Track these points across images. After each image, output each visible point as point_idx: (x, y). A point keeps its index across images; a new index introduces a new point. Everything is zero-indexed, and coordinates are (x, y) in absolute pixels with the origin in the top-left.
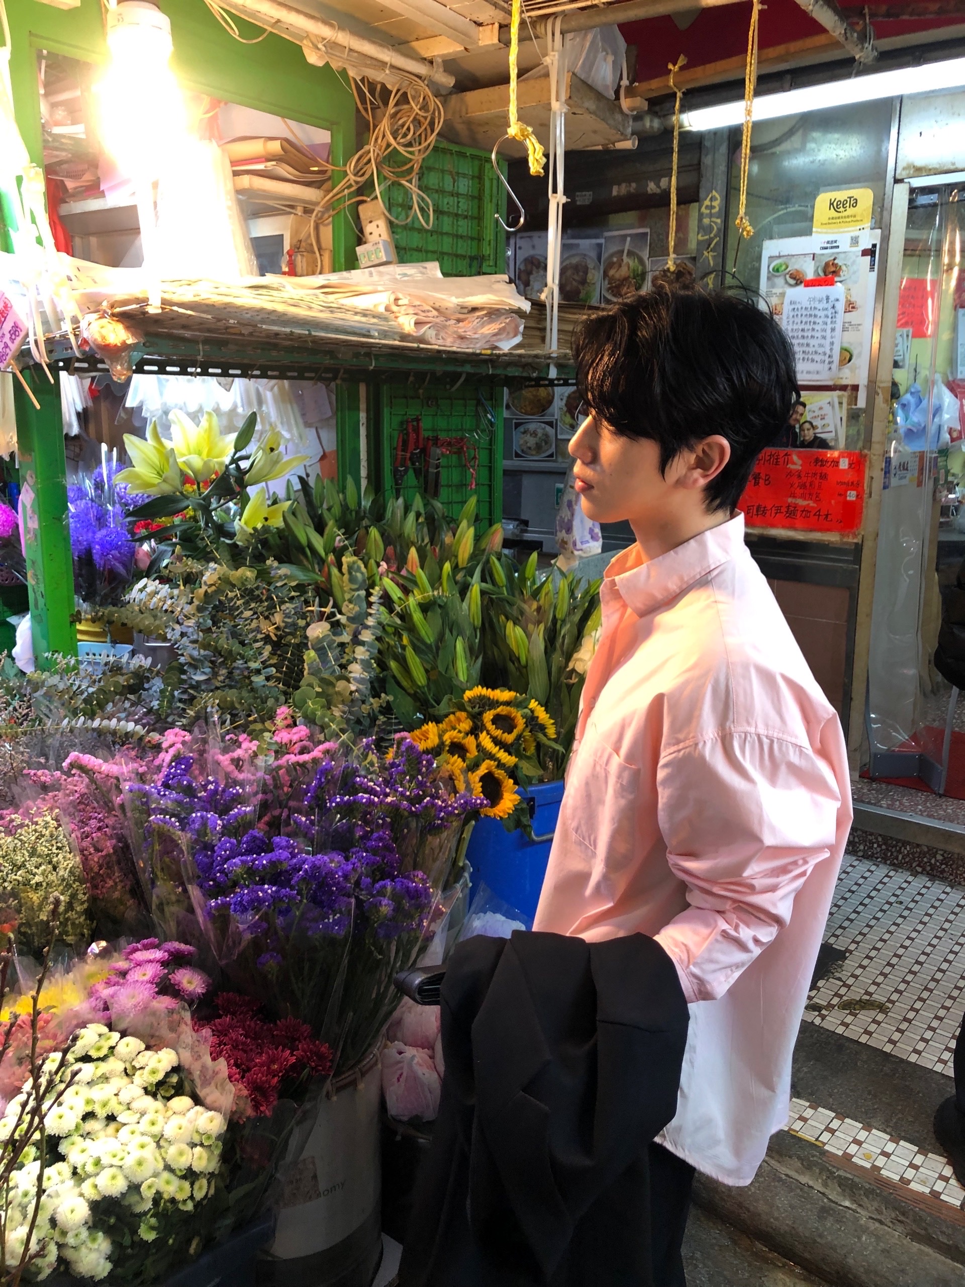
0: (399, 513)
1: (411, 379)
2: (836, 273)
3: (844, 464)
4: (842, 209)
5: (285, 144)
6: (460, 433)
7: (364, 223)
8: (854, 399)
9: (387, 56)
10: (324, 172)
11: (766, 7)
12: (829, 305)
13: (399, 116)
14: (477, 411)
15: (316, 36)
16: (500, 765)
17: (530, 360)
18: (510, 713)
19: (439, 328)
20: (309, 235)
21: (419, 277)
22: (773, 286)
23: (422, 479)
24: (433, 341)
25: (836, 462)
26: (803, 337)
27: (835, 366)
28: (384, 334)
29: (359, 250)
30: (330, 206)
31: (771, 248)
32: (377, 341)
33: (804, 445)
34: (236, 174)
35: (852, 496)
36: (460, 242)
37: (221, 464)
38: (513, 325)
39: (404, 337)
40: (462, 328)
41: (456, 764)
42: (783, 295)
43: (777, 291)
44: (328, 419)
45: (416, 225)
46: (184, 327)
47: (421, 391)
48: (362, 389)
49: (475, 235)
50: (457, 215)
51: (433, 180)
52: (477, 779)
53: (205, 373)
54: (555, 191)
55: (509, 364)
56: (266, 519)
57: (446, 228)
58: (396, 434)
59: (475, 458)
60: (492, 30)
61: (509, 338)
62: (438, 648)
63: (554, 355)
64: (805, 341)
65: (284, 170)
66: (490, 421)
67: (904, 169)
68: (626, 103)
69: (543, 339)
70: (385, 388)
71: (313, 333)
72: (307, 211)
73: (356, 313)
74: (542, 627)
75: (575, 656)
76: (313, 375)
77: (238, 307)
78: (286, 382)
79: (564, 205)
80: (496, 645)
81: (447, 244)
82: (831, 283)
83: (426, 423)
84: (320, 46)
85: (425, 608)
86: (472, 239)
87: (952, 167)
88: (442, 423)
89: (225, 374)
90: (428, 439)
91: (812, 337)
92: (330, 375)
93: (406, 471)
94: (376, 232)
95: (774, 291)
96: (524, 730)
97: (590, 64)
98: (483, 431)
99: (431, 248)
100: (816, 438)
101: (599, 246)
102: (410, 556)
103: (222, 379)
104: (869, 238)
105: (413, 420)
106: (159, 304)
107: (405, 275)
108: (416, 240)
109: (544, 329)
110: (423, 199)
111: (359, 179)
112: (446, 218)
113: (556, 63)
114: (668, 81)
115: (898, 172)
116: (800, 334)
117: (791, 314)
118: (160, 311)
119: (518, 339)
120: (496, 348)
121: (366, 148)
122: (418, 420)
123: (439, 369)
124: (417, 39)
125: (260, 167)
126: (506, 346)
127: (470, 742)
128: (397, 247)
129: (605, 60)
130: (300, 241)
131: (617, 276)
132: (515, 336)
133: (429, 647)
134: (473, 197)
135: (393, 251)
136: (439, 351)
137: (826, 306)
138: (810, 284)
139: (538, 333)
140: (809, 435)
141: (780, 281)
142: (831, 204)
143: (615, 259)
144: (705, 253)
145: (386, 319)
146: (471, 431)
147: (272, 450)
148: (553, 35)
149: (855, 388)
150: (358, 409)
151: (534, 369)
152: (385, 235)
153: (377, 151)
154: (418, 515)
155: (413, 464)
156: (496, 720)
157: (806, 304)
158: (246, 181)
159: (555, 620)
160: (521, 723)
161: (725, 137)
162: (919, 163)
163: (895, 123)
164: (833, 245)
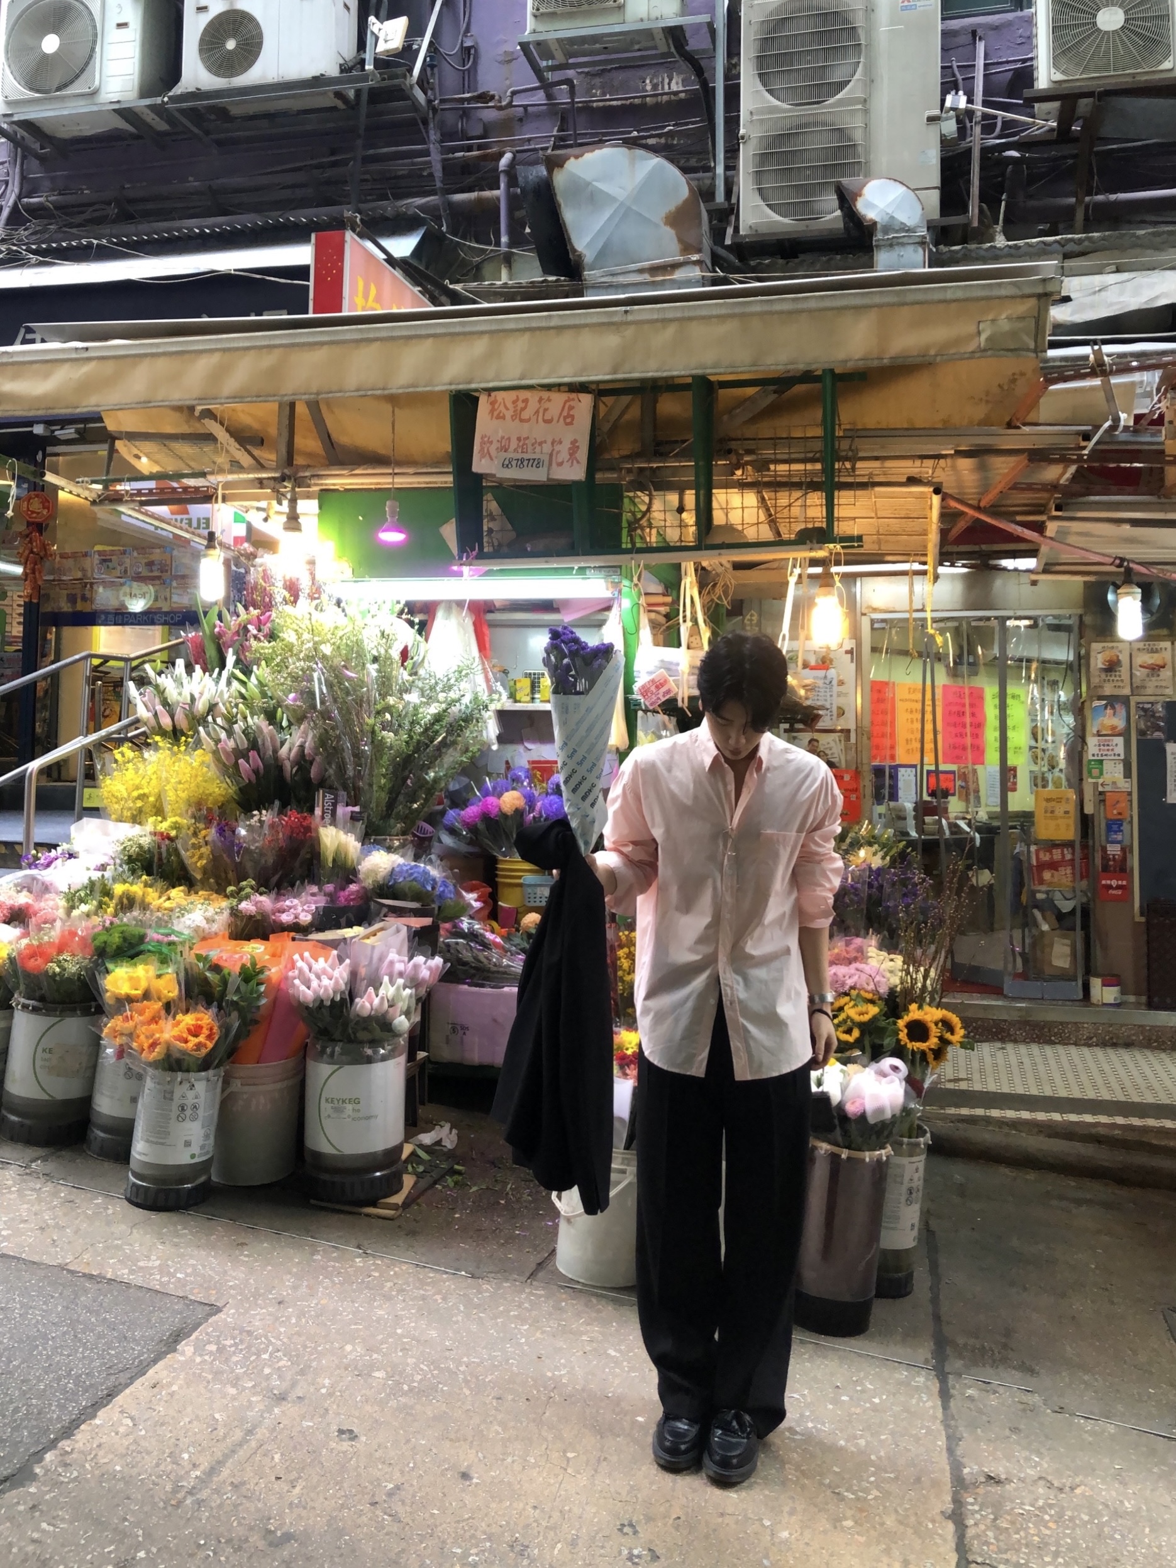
2: (830, 663)
8: (848, 738)
12: (828, 681)
27: (834, 718)
35: (853, 797)
67: (867, 608)
82: (827, 669)
87: (890, 610)
100: (829, 761)
104: (849, 644)
115: (864, 609)
137: (825, 681)
138: (812, 668)
149: (848, 731)
162: (873, 606)
163: (858, 584)
164: (826, 646)
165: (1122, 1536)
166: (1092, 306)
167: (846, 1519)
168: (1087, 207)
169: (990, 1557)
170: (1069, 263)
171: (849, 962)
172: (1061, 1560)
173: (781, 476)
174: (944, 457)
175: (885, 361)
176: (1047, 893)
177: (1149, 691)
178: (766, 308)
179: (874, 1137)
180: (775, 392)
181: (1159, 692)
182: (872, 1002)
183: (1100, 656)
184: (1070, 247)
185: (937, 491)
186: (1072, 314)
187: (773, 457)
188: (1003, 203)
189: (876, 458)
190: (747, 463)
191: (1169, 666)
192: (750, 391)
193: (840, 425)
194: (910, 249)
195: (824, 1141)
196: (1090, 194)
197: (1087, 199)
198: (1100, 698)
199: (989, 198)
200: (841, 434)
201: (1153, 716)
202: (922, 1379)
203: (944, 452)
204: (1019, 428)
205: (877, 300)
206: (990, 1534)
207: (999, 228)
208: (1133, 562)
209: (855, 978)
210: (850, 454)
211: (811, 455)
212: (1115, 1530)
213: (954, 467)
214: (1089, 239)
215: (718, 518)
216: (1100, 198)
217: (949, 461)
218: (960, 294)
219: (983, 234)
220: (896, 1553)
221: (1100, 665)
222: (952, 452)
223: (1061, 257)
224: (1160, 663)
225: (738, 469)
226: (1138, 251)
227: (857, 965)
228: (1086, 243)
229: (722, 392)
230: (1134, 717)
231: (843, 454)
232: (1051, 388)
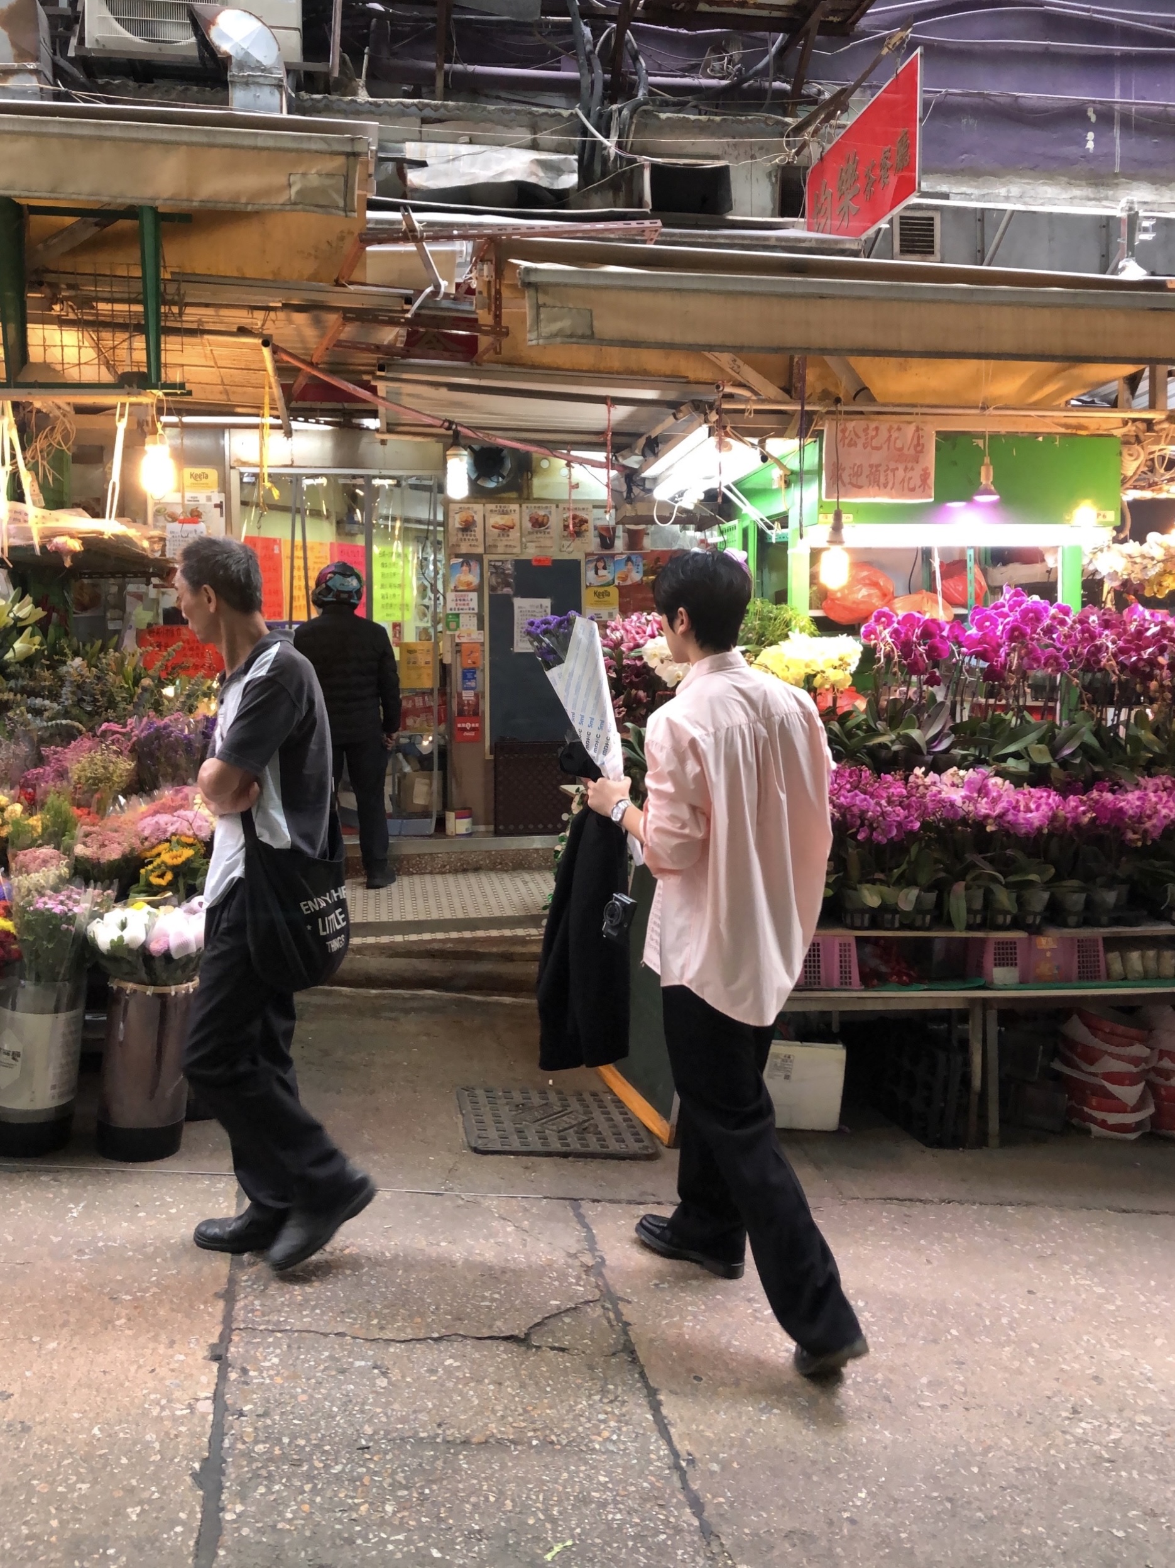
2: (199, 517)
4: (198, 479)
22: (157, 521)
43: (160, 524)
67: (235, 461)
82: (196, 522)
87: (263, 464)
104: (218, 498)
115: (232, 462)
138: (183, 522)
141: (161, 518)
142: (192, 475)
162: (244, 459)
163: (227, 435)
164: (195, 499)
165: (378, 1282)
166: (446, 174)
167: (119, 1318)
168: (446, 74)
169: (253, 1322)
170: (426, 129)
171: (172, 809)
172: (318, 1311)
173: (104, 315)
174: (274, 309)
175: (195, 204)
176: (410, 737)
177: (500, 550)
178: (65, 130)
179: (179, 972)
180: (96, 224)
181: (509, 550)
182: (191, 845)
183: (457, 517)
184: (428, 112)
185: (266, 343)
186: (427, 180)
187: (94, 294)
188: (366, 57)
189: (207, 305)
190: (68, 298)
191: (517, 527)
192: (69, 220)
193: (165, 267)
194: (267, 90)
195: (130, 981)
196: (449, 60)
197: (447, 66)
198: (457, 556)
199: (351, 48)
200: (168, 276)
201: (503, 573)
202: (221, 1185)
203: (272, 304)
204: (344, 286)
205: (185, 137)
206: (257, 1302)
207: (362, 82)
208: (462, 426)
209: (177, 825)
210: (176, 298)
211: (133, 296)
212: (372, 1277)
213: (290, 322)
214: (445, 107)
215: (35, 354)
216: (459, 67)
217: (281, 315)
218: (270, 143)
219: (344, 86)
220: (163, 1337)
221: (458, 525)
222: (280, 305)
223: (419, 121)
224: (509, 524)
225: (56, 304)
226: (488, 125)
227: (182, 812)
228: (442, 110)
229: (35, 219)
230: (487, 574)
231: (169, 297)
232: (369, 249)
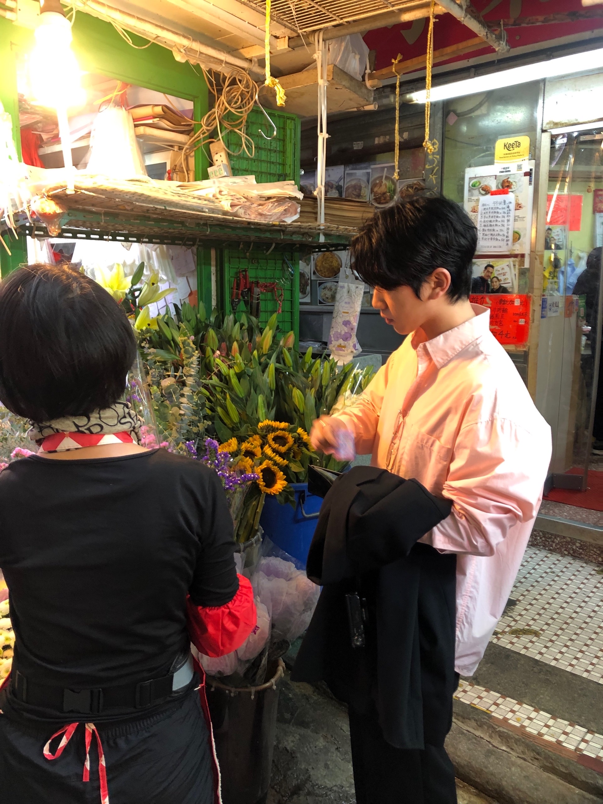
0: (231, 323)
1: (241, 246)
2: (509, 187)
3: (517, 303)
4: (511, 149)
5: (164, 108)
6: (273, 280)
7: (213, 154)
8: (522, 263)
9: (223, 56)
10: (190, 125)
11: (437, 20)
12: (505, 206)
13: (232, 91)
14: (283, 266)
15: (180, 45)
16: (276, 464)
17: (306, 231)
18: (285, 435)
19: (246, 209)
20: (181, 163)
21: (243, 183)
22: (472, 195)
23: (249, 307)
24: (243, 216)
25: (512, 302)
26: (491, 225)
27: (510, 243)
28: (212, 211)
29: (210, 170)
30: (193, 145)
31: (471, 173)
32: (207, 214)
33: (493, 291)
34: (136, 126)
35: (522, 322)
36: (272, 166)
37: (123, 293)
38: (294, 208)
39: (225, 213)
40: (261, 209)
41: (248, 461)
42: (478, 200)
43: (474, 198)
44: (193, 271)
45: (245, 156)
46: (93, 205)
47: (248, 254)
48: (213, 253)
49: (281, 162)
50: (270, 150)
51: (253, 129)
52: (259, 471)
53: (114, 239)
54: (321, 131)
55: (294, 233)
56: (149, 325)
57: (264, 158)
58: (233, 279)
59: (281, 295)
60: (284, 41)
61: (291, 216)
62: (247, 400)
63: (322, 227)
64: (491, 228)
65: (164, 123)
66: (290, 273)
67: (548, 124)
68: (368, 83)
69: (316, 219)
70: (226, 252)
71: (167, 208)
72: (181, 148)
73: (194, 198)
74: (313, 390)
75: (334, 407)
76: (181, 242)
77: (121, 191)
78: (164, 246)
79: (327, 139)
80: (285, 401)
81: (264, 167)
82: (506, 193)
83: (251, 274)
84: (182, 50)
85: (239, 376)
86: (279, 164)
87: (576, 122)
88: (261, 273)
89: (126, 240)
90: (252, 283)
91: (496, 225)
92: (192, 243)
93: (239, 302)
94: (220, 160)
95: (473, 198)
96: (293, 445)
97: (345, 60)
98: (286, 279)
99: (254, 169)
100: (501, 287)
101: (368, 174)
102: (233, 347)
103: (124, 243)
104: (528, 165)
105: (243, 271)
106: (73, 188)
107: (235, 183)
108: (244, 165)
109: (316, 213)
110: (248, 141)
111: (209, 128)
112: (263, 152)
113: (320, 57)
114: (392, 69)
115: (544, 125)
116: (489, 223)
117: (484, 211)
118: (74, 192)
119: (296, 217)
120: (284, 222)
121: (213, 110)
122: (245, 271)
123: (253, 236)
124: (243, 48)
125: (150, 121)
126: (289, 220)
127: (258, 451)
128: (232, 169)
129: (355, 58)
130: (176, 166)
131: (379, 191)
132: (295, 214)
133: (241, 399)
134: (280, 140)
135: (229, 169)
136: (249, 223)
137: (504, 206)
138: (493, 193)
139: (313, 215)
140: (496, 285)
141: (476, 192)
142: (505, 146)
143: (378, 182)
144: (431, 176)
145: (213, 202)
146: (279, 279)
147: (153, 284)
148: (319, 41)
149: (523, 256)
150: (210, 265)
151: (310, 236)
152: (225, 162)
153: (219, 112)
154: (242, 325)
155: (244, 298)
156: (275, 439)
157: (492, 205)
158: (141, 130)
159: (321, 386)
160: (291, 440)
161: (441, 107)
162: (556, 121)
163: (541, 95)
164: (507, 170)
